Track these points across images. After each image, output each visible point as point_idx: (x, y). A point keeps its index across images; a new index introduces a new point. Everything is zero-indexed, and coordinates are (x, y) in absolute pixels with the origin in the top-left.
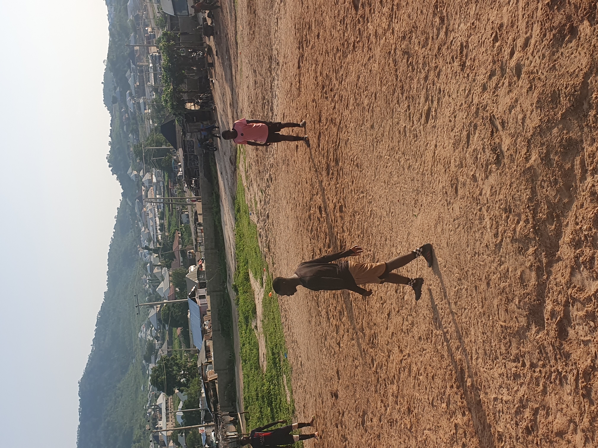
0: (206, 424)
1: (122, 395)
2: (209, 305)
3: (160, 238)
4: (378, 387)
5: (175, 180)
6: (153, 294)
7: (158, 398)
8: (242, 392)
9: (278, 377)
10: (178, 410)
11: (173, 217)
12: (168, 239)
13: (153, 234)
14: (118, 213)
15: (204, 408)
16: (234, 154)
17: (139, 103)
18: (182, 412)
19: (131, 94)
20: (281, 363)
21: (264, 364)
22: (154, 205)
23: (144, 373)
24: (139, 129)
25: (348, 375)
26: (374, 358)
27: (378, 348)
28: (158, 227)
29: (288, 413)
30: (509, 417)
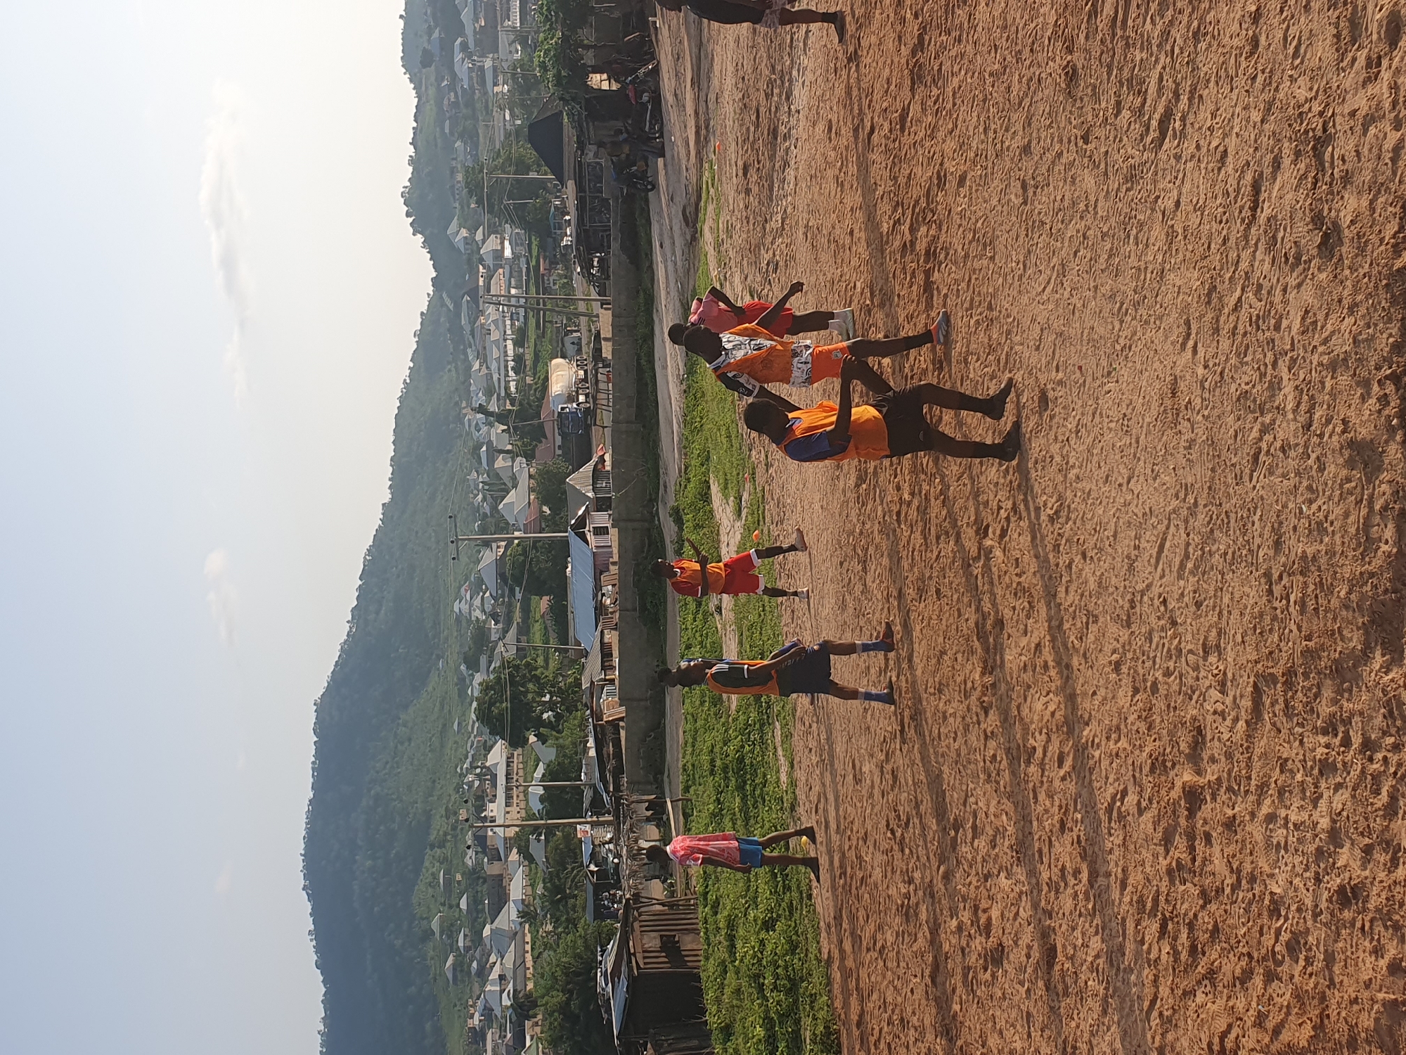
0: (595, 818)
1: (410, 740)
2: (615, 550)
3: (513, 389)
5: (555, 255)
6: (492, 515)
7: (489, 751)
8: (678, 753)
9: (762, 725)
10: (533, 783)
11: (546, 340)
12: (532, 392)
13: (499, 379)
14: (421, 323)
15: (592, 783)
16: (693, 200)
17: (482, 69)
18: (541, 788)
19: (464, 47)
22: (503, 312)
23: (462, 693)
24: (480, 131)
28: (511, 364)
29: (781, 809)
30: (1302, 862)
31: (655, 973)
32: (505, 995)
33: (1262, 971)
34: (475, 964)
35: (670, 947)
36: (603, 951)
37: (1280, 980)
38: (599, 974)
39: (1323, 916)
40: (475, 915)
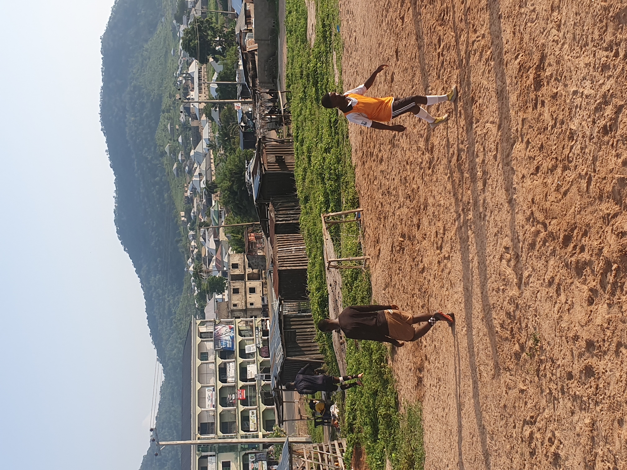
0: (243, 100)
1: (149, 59)
4: (441, 72)
7: (190, 65)
8: (284, 69)
9: (327, 53)
10: (212, 82)
15: (241, 82)
18: (216, 84)
20: (332, 37)
21: (313, 37)
23: (174, 35)
25: (409, 56)
26: (442, 38)
27: (448, 26)
30: (587, 114)
31: (273, 173)
32: (202, 182)
33: (561, 166)
34: (187, 168)
35: (280, 161)
36: (248, 163)
37: (570, 169)
38: (246, 174)
39: (594, 140)
40: (186, 145)
